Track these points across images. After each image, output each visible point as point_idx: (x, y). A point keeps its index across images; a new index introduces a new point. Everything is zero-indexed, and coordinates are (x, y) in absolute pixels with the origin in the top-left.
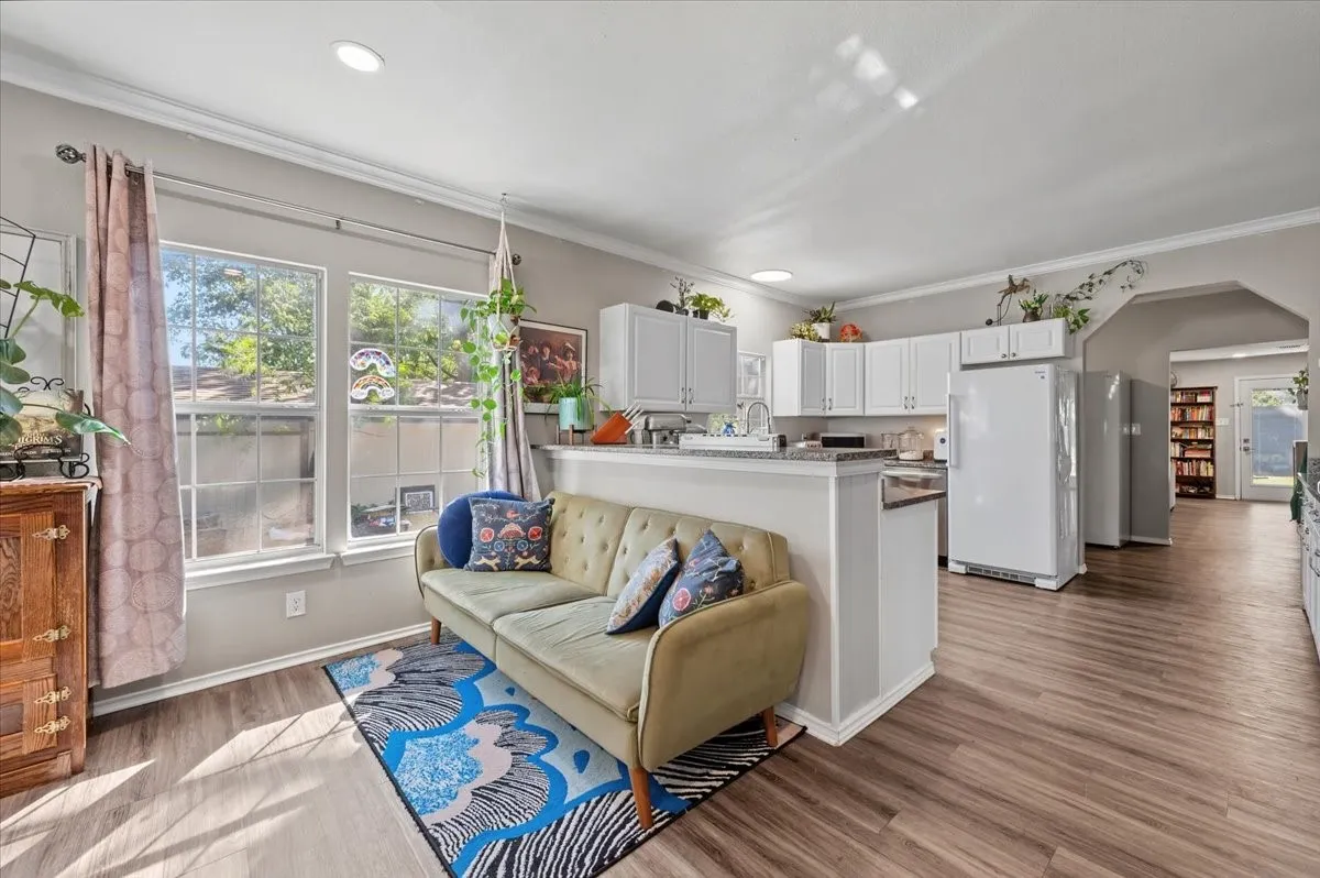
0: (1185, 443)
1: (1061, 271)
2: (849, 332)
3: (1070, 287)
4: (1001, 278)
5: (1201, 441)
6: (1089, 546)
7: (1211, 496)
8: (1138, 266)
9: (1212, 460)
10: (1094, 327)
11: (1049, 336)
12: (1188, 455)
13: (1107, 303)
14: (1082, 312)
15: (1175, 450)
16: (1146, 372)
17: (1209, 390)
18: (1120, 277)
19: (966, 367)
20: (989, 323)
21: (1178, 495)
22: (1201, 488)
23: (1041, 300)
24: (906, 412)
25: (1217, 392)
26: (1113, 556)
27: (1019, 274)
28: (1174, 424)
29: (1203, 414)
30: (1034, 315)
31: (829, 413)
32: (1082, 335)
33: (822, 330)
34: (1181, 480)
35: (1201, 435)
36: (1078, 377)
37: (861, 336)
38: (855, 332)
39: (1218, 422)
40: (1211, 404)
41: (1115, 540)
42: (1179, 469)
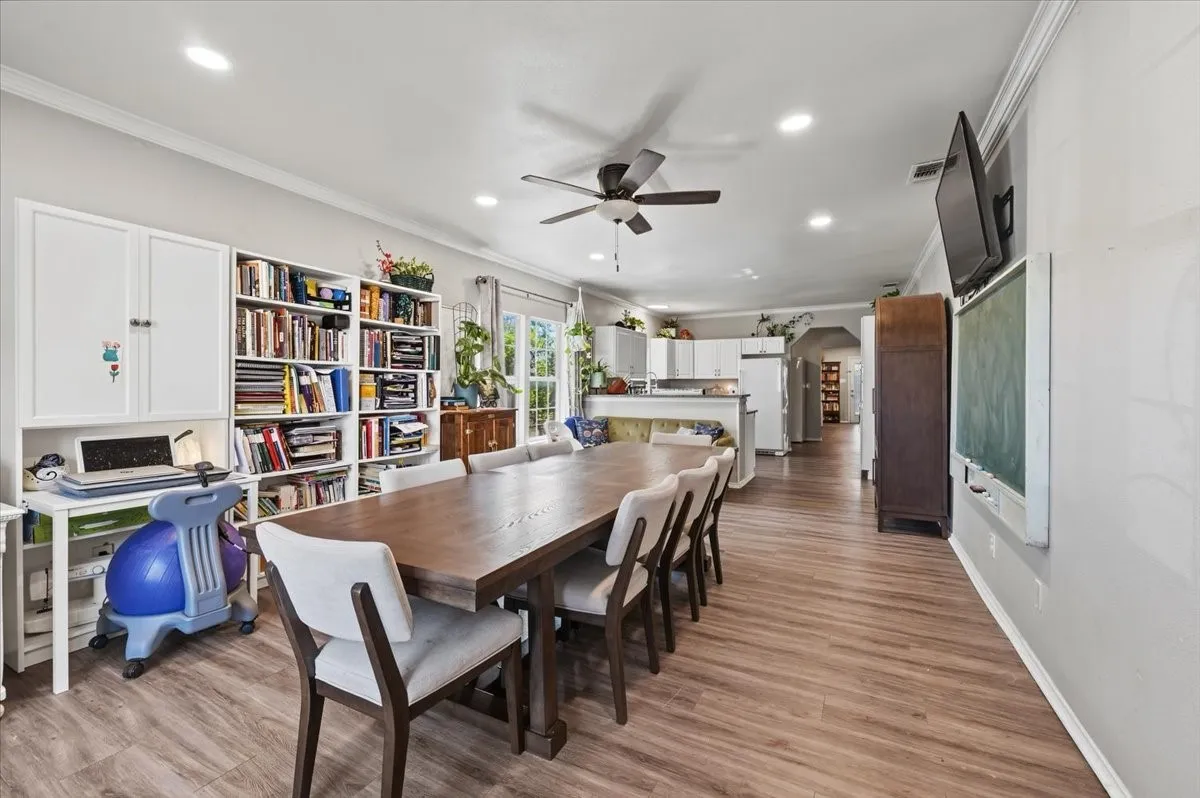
0: (827, 393)
1: (782, 314)
2: (685, 334)
3: (786, 322)
4: (759, 313)
5: (834, 392)
6: (793, 443)
7: (838, 422)
8: (811, 315)
9: (838, 402)
10: (795, 340)
11: (777, 344)
12: (829, 399)
13: (800, 330)
14: (791, 334)
15: (823, 397)
16: (813, 359)
17: (837, 364)
18: (804, 320)
19: (745, 357)
20: (753, 335)
21: (824, 422)
22: (834, 417)
23: (775, 327)
24: (715, 377)
25: (841, 365)
26: (800, 446)
27: (766, 313)
28: (823, 382)
29: (834, 377)
30: (772, 333)
31: (677, 378)
32: (791, 344)
33: (673, 332)
34: (826, 414)
35: (834, 388)
36: (789, 362)
37: (691, 337)
38: (688, 334)
39: (842, 381)
40: (838, 371)
41: (800, 440)
42: (825, 407)
